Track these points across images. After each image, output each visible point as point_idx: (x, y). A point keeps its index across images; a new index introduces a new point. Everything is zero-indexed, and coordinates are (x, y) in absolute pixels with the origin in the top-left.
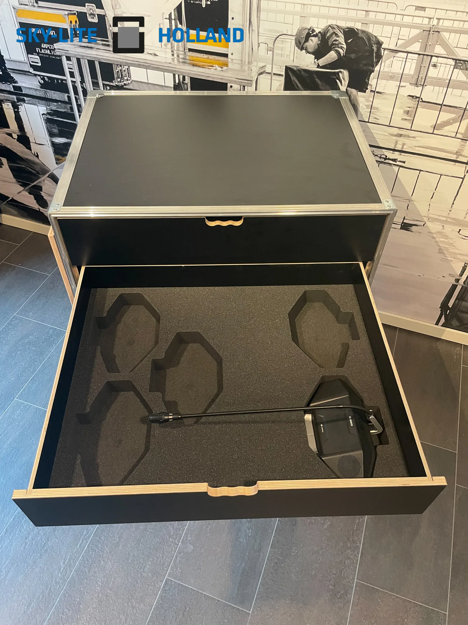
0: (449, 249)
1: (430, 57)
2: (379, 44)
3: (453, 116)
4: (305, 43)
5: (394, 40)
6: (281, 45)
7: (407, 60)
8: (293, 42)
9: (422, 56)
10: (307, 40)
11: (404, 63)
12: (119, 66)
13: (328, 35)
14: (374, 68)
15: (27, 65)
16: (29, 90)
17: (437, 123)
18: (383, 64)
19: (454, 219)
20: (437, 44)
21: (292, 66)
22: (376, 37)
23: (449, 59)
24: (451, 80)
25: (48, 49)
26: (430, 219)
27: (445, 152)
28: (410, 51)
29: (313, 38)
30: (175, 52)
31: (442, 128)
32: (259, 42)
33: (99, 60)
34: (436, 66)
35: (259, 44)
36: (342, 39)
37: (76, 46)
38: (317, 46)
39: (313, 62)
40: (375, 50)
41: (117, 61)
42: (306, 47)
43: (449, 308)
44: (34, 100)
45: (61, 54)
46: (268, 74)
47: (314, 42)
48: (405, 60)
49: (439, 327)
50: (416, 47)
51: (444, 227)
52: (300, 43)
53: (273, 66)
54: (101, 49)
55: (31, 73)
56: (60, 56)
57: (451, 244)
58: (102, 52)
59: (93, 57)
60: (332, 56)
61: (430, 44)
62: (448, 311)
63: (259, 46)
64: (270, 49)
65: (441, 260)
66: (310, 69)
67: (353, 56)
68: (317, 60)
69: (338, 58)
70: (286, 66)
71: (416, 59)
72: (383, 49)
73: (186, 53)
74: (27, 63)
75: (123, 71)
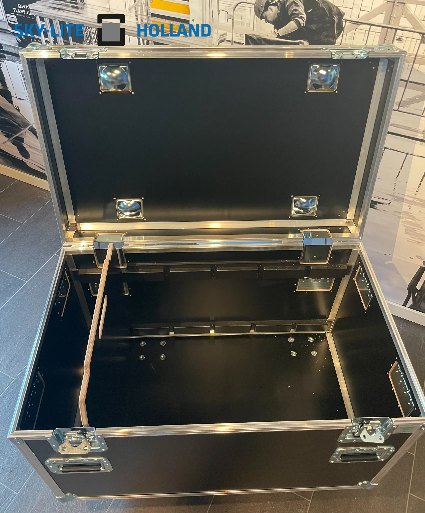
0: (416, 231)
1: (394, 30)
2: (341, 15)
3: (420, 93)
4: (264, 12)
5: (356, 12)
6: (240, 13)
7: (370, 32)
8: (253, 10)
9: (386, 29)
10: (266, 9)
11: (367, 35)
12: (88, 28)
13: (288, 4)
14: (336, 40)
15: (5, 23)
16: (8, 47)
17: (403, 100)
18: (344, 36)
19: (421, 200)
20: (402, 17)
21: (252, 35)
22: (337, 7)
23: (415, 33)
24: (417, 56)
25: (23, 9)
26: (395, 199)
27: (411, 130)
28: (373, 23)
29: (272, 7)
30: (139, 16)
31: (407, 106)
32: (219, 10)
33: (69, 21)
34: (401, 40)
35: (219, 12)
36: (301, 8)
37: (48, 7)
38: (276, 15)
39: (273, 32)
40: (336, 21)
41: (86, 23)
42: (266, 16)
43: (417, 291)
44: (13, 57)
45: (36, 15)
46: (228, 42)
47: (273, 11)
48: (367, 32)
49: (406, 308)
50: (380, 19)
51: (411, 208)
52: (259, 12)
53: (234, 34)
54: (71, 11)
55: (9, 31)
56: (34, 16)
57: (419, 225)
58: (72, 14)
59: (64, 19)
60: (292, 26)
61: (394, 16)
62: (417, 293)
63: (219, 14)
64: (230, 17)
65: (408, 241)
66: (270, 38)
67: (313, 27)
68: (277, 30)
69: (298, 28)
70: (246, 35)
71: (380, 32)
72: (345, 21)
73: (149, 17)
74: (5, 22)
75: (92, 33)
